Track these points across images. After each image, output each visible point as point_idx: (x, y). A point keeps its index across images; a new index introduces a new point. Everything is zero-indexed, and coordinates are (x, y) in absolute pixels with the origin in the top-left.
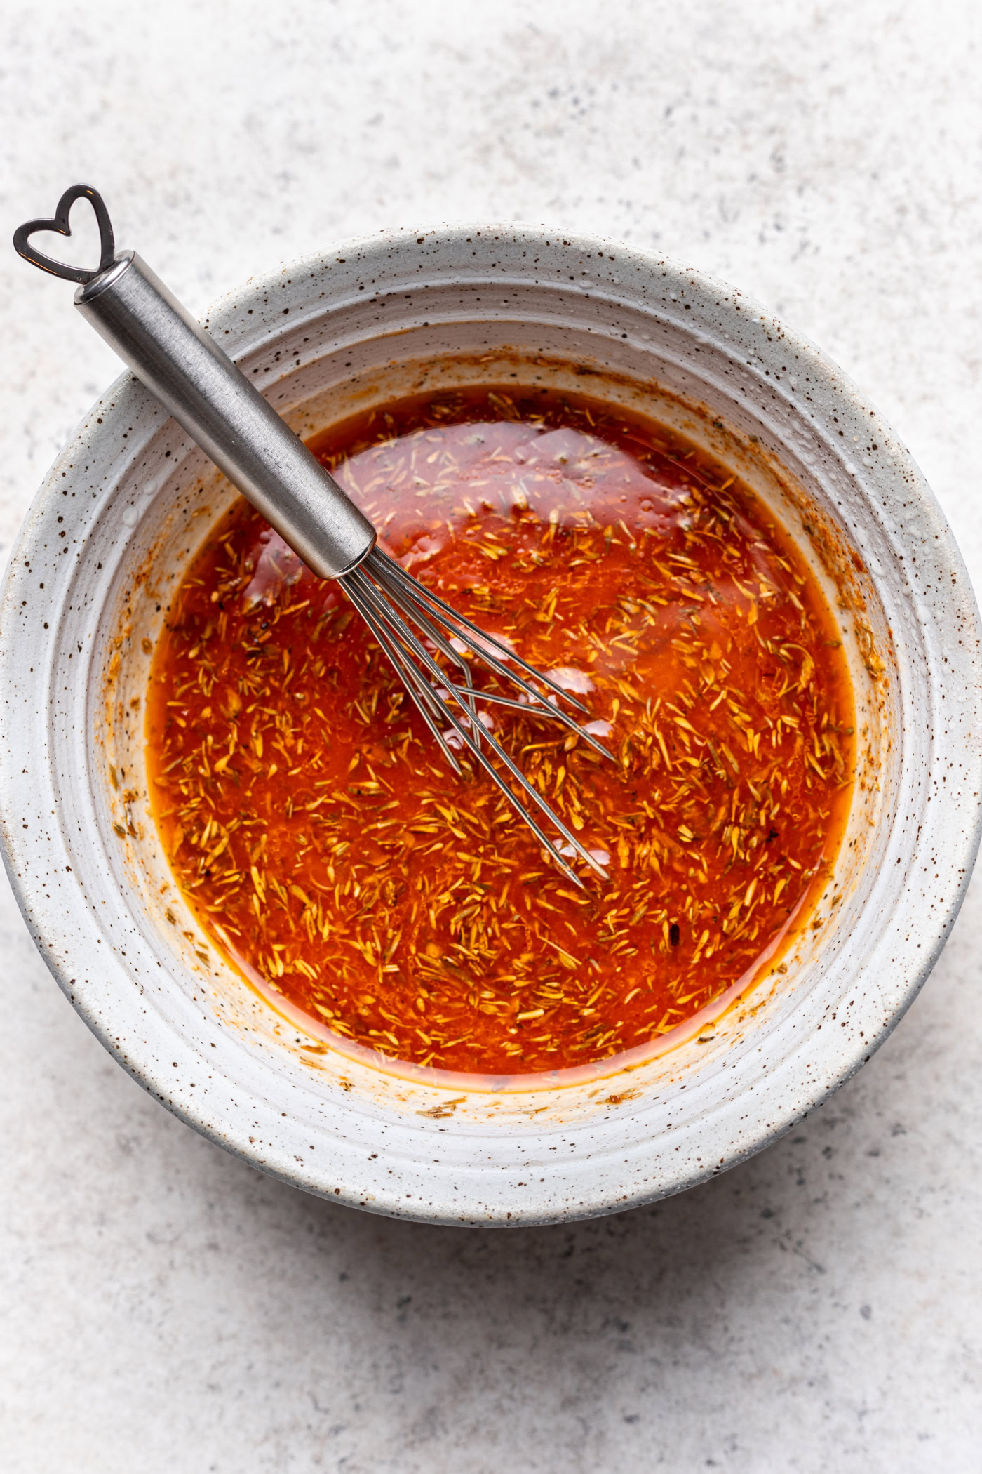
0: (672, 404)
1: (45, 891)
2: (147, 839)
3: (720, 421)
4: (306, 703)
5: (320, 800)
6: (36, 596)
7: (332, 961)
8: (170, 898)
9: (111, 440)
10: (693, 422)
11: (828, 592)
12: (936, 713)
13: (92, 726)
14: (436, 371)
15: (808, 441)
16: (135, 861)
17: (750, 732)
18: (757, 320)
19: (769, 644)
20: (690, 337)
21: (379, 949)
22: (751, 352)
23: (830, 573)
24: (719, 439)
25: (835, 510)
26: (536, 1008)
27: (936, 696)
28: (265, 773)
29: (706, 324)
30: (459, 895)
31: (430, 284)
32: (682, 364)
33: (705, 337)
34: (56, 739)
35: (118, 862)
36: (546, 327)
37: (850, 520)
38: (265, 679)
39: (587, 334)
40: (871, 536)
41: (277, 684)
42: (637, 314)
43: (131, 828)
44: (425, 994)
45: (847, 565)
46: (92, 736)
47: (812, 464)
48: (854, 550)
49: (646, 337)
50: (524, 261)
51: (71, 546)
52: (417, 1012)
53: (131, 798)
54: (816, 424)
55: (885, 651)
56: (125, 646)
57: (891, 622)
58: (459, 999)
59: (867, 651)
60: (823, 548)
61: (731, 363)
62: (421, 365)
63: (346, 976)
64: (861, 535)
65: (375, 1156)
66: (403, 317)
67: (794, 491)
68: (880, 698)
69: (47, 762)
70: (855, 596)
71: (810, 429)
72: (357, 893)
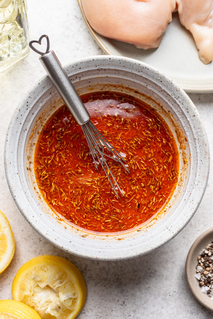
0: (153, 102)
1: (12, 177)
2: (32, 172)
3: (163, 107)
4: (68, 152)
5: (69, 172)
6: (20, 117)
7: (66, 205)
8: (35, 185)
9: (40, 88)
10: (156, 106)
11: (178, 145)
12: (198, 171)
13: (26, 147)
14: (106, 87)
15: (180, 113)
16: (29, 175)
17: (157, 167)
18: (175, 86)
19: (164, 151)
20: (160, 88)
21: (77, 204)
22: (173, 93)
23: (179, 141)
24: (161, 110)
25: (183, 128)
26: (109, 220)
27: (198, 168)
28: (58, 165)
29: (164, 85)
30: (95, 195)
31: (110, 68)
32: (157, 93)
33: (163, 88)
34: (19, 147)
35: (27, 175)
36: (131, 81)
37: (186, 130)
38: (61, 146)
39: (140, 84)
40: (190, 134)
41: (63, 148)
42: (151, 81)
43: (30, 169)
44: (85, 214)
45: (183, 140)
46: (25, 148)
47: (180, 118)
48: (186, 137)
49: (151, 86)
50: (130, 66)
51: (29, 108)
52: (83, 218)
53: (30, 163)
54: (183, 110)
55: (188, 158)
56: (34, 132)
57: (191, 152)
58: (92, 217)
59: (184, 158)
60: (179, 136)
61: (168, 94)
62: (104, 85)
63: (69, 208)
64: (188, 134)
65: (71, 242)
66: (103, 74)
67: (175, 123)
68: (186, 168)
69: (17, 151)
70: (184, 146)
71: (181, 110)
72: (74, 192)
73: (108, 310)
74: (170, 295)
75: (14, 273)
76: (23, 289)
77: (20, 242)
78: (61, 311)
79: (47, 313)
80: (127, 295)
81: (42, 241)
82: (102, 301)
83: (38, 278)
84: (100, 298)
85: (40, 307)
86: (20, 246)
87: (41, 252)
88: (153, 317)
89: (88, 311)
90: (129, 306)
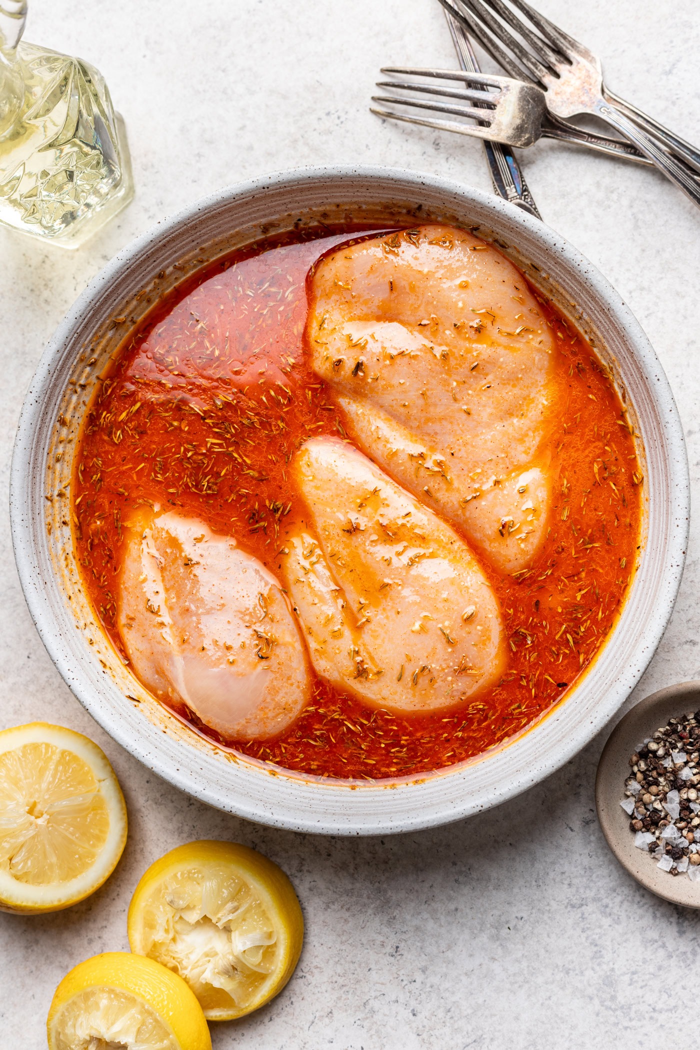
73: (359, 969)
74: (509, 928)
75: (133, 885)
76: (150, 925)
77: (143, 809)
78: (238, 977)
79: (204, 982)
80: (404, 930)
81: (193, 804)
82: (343, 948)
83: (181, 902)
84: (339, 940)
85: (190, 968)
86: (145, 818)
87: (192, 832)
88: (471, 983)
89: (312, 972)
90: (409, 957)
